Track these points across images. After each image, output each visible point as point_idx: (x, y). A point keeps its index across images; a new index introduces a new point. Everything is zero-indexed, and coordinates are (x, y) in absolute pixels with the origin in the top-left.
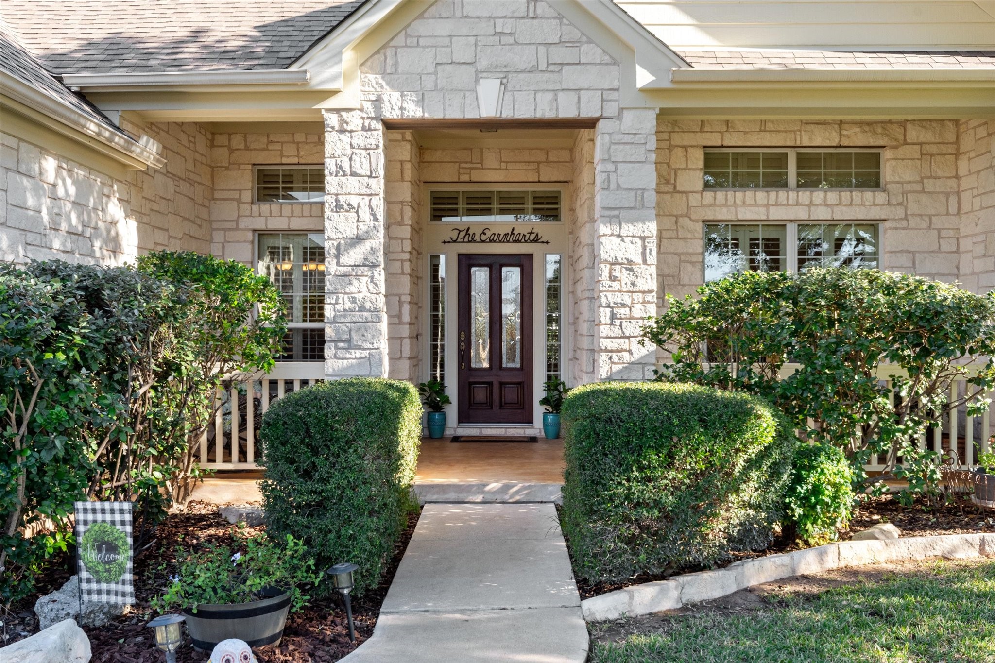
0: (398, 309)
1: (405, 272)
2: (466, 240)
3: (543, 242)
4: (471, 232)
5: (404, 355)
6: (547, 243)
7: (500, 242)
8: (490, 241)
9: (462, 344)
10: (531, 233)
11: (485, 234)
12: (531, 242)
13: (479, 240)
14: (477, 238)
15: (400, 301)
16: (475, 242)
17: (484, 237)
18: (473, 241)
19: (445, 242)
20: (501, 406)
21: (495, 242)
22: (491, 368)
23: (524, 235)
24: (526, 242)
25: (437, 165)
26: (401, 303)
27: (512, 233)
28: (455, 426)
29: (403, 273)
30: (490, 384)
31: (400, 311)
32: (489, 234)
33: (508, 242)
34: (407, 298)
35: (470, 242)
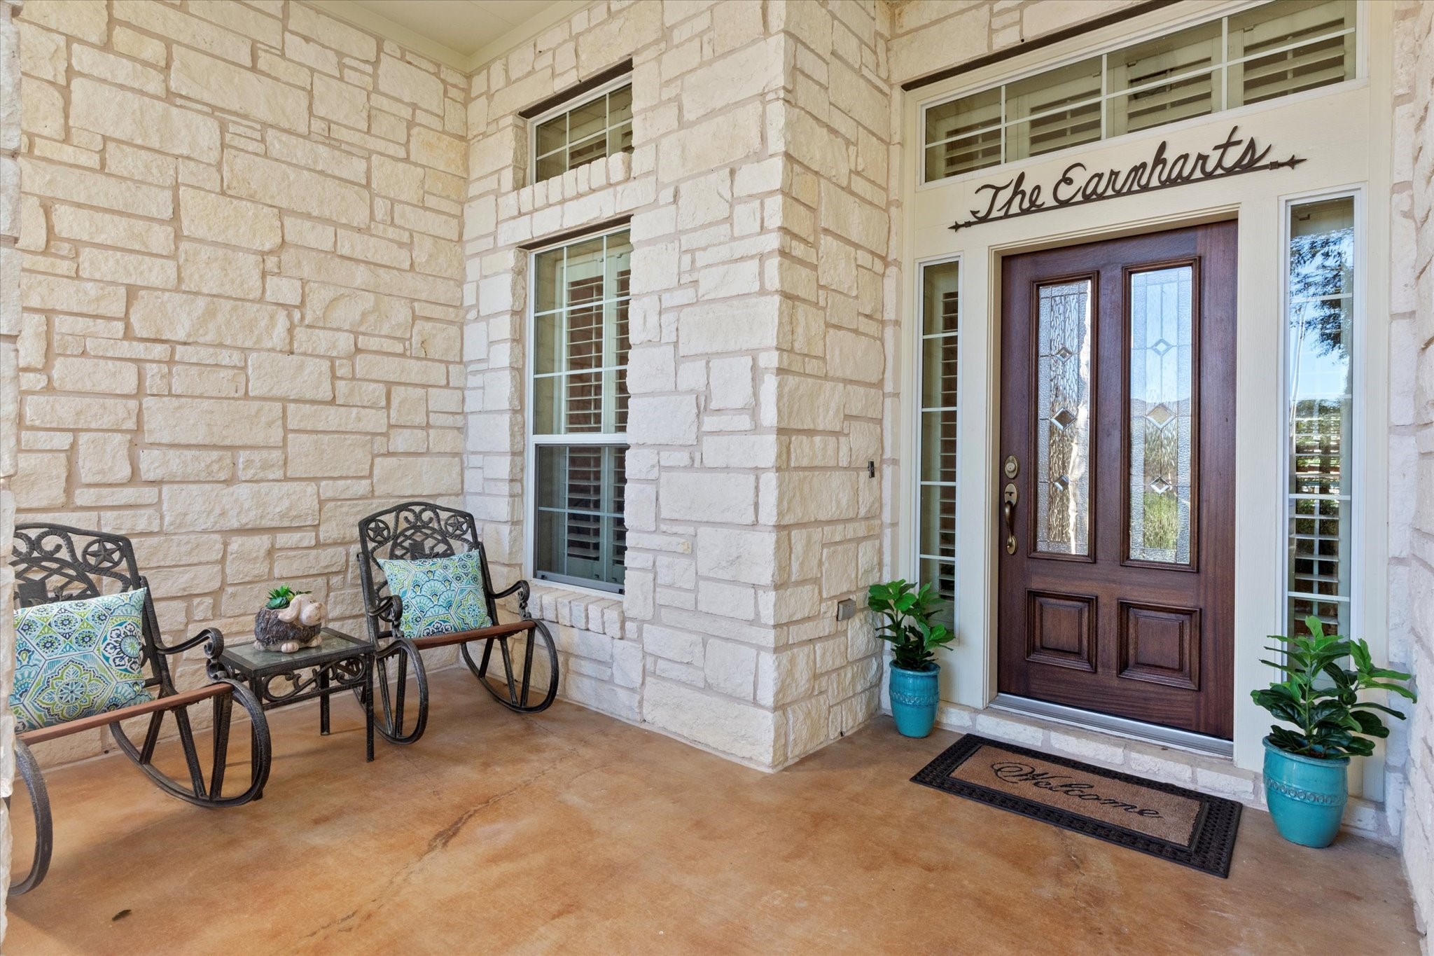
0: (750, 390)
1: (768, 286)
2: (1015, 209)
3: (1275, 165)
4: (1027, 187)
5: (763, 519)
6: (1293, 163)
7: (1118, 194)
8: (1087, 199)
9: (1011, 487)
10: (1225, 147)
11: (1068, 181)
12: (1230, 172)
13: (1051, 202)
14: (1046, 198)
15: (754, 367)
16: (1041, 209)
17: (1065, 192)
18: (1035, 208)
19: (956, 227)
20: (1123, 665)
21: (1101, 197)
22: (1093, 556)
23: (1203, 158)
24: (1209, 176)
25: (934, 29)
26: (756, 373)
27: (1159, 160)
28: (979, 704)
29: (763, 292)
30: (1091, 602)
31: (755, 394)
32: (1080, 178)
33: (1145, 188)
34: (770, 360)
35: (1024, 212)
